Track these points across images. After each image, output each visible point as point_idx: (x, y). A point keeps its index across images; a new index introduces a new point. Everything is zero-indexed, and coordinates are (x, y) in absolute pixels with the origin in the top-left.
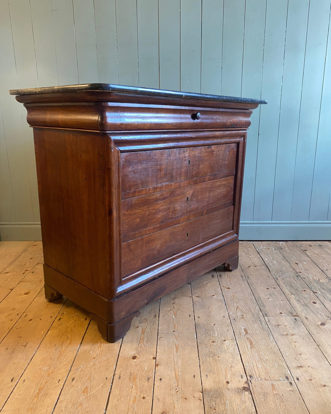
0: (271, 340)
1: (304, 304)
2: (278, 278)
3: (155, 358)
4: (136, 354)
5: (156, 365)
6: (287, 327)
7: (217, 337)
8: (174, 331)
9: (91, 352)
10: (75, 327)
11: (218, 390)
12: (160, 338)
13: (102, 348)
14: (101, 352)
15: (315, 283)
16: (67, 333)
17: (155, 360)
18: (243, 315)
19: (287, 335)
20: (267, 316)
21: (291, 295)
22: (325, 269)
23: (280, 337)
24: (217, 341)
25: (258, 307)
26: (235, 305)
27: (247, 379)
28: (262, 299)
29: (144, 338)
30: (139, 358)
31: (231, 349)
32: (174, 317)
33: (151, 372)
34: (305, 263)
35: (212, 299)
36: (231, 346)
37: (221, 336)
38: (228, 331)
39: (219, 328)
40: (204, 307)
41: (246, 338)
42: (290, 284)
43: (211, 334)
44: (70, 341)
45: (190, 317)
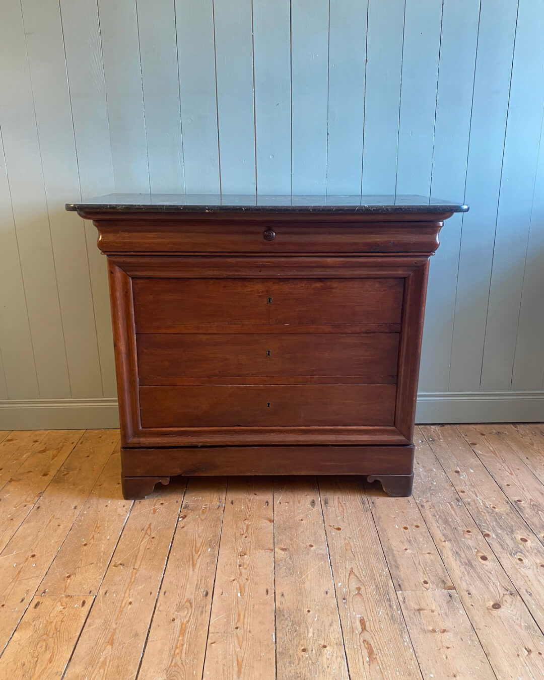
0: (406, 643)
1: (466, 561)
2: (425, 504)
6: (435, 613)
7: (312, 638)
8: (237, 628)
10: (62, 622)
12: (212, 643)
13: (106, 668)
15: (487, 514)
18: (359, 589)
19: (434, 631)
20: (401, 590)
21: (445, 541)
22: (504, 483)
23: (421, 636)
24: (310, 650)
25: (387, 569)
26: (347, 567)
28: (395, 552)
29: (183, 645)
31: (335, 666)
32: (239, 594)
34: (472, 471)
35: (308, 554)
36: (334, 658)
37: (318, 636)
38: (331, 625)
39: (316, 619)
40: (293, 571)
41: (362, 641)
42: (443, 517)
43: (302, 632)
44: (51, 656)
45: (267, 594)
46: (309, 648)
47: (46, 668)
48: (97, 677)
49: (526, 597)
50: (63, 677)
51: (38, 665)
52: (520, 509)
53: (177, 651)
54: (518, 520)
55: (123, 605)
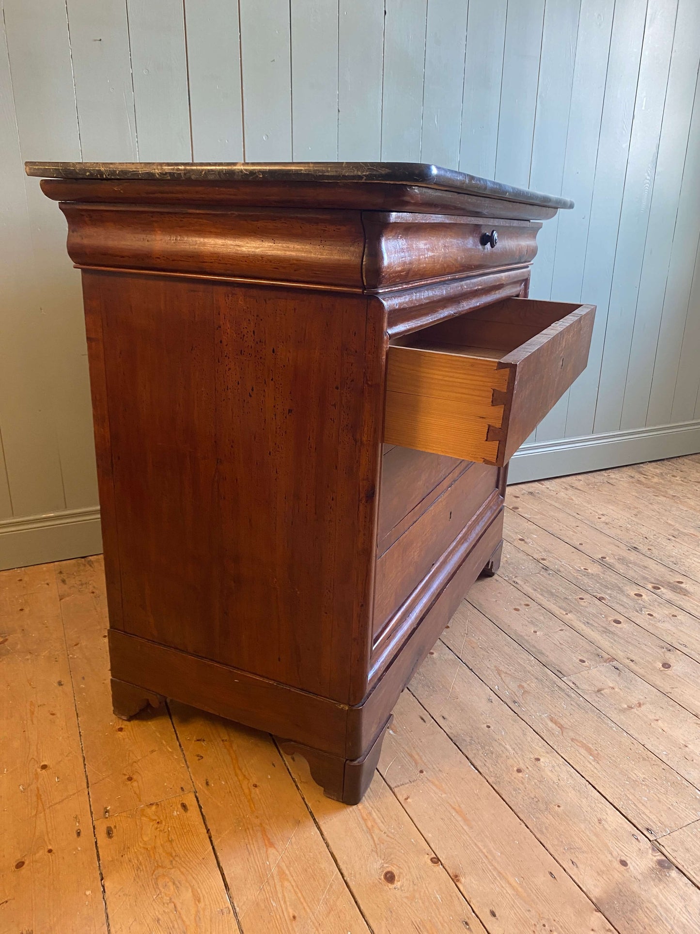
0: (614, 729)
1: (603, 629)
2: (516, 580)
3: (436, 860)
4: (385, 865)
5: (455, 879)
6: (617, 689)
7: (517, 756)
8: (422, 772)
9: (274, 904)
10: (171, 841)
11: (621, 891)
12: (406, 799)
13: (291, 879)
14: (300, 895)
15: (584, 577)
16: (162, 867)
17: (441, 866)
18: (521, 686)
19: (630, 708)
20: (565, 676)
21: (567, 614)
22: (577, 544)
23: (622, 716)
24: (525, 768)
25: (533, 658)
26: (489, 666)
27: (650, 841)
28: (526, 637)
29: (370, 813)
30: (401, 873)
31: (564, 776)
33: (456, 902)
34: (536, 536)
35: (435, 664)
36: (557, 768)
37: (522, 750)
38: (525, 734)
39: (503, 733)
40: (433, 687)
41: (570, 741)
42: (545, 590)
43: (501, 752)
44: (192, 892)
45: (425, 722)
46: (522, 766)
47: (198, 912)
48: (286, 894)
49: (685, 650)
50: (235, 913)
51: (183, 912)
52: (611, 566)
53: (370, 824)
54: (617, 577)
55: (247, 791)
